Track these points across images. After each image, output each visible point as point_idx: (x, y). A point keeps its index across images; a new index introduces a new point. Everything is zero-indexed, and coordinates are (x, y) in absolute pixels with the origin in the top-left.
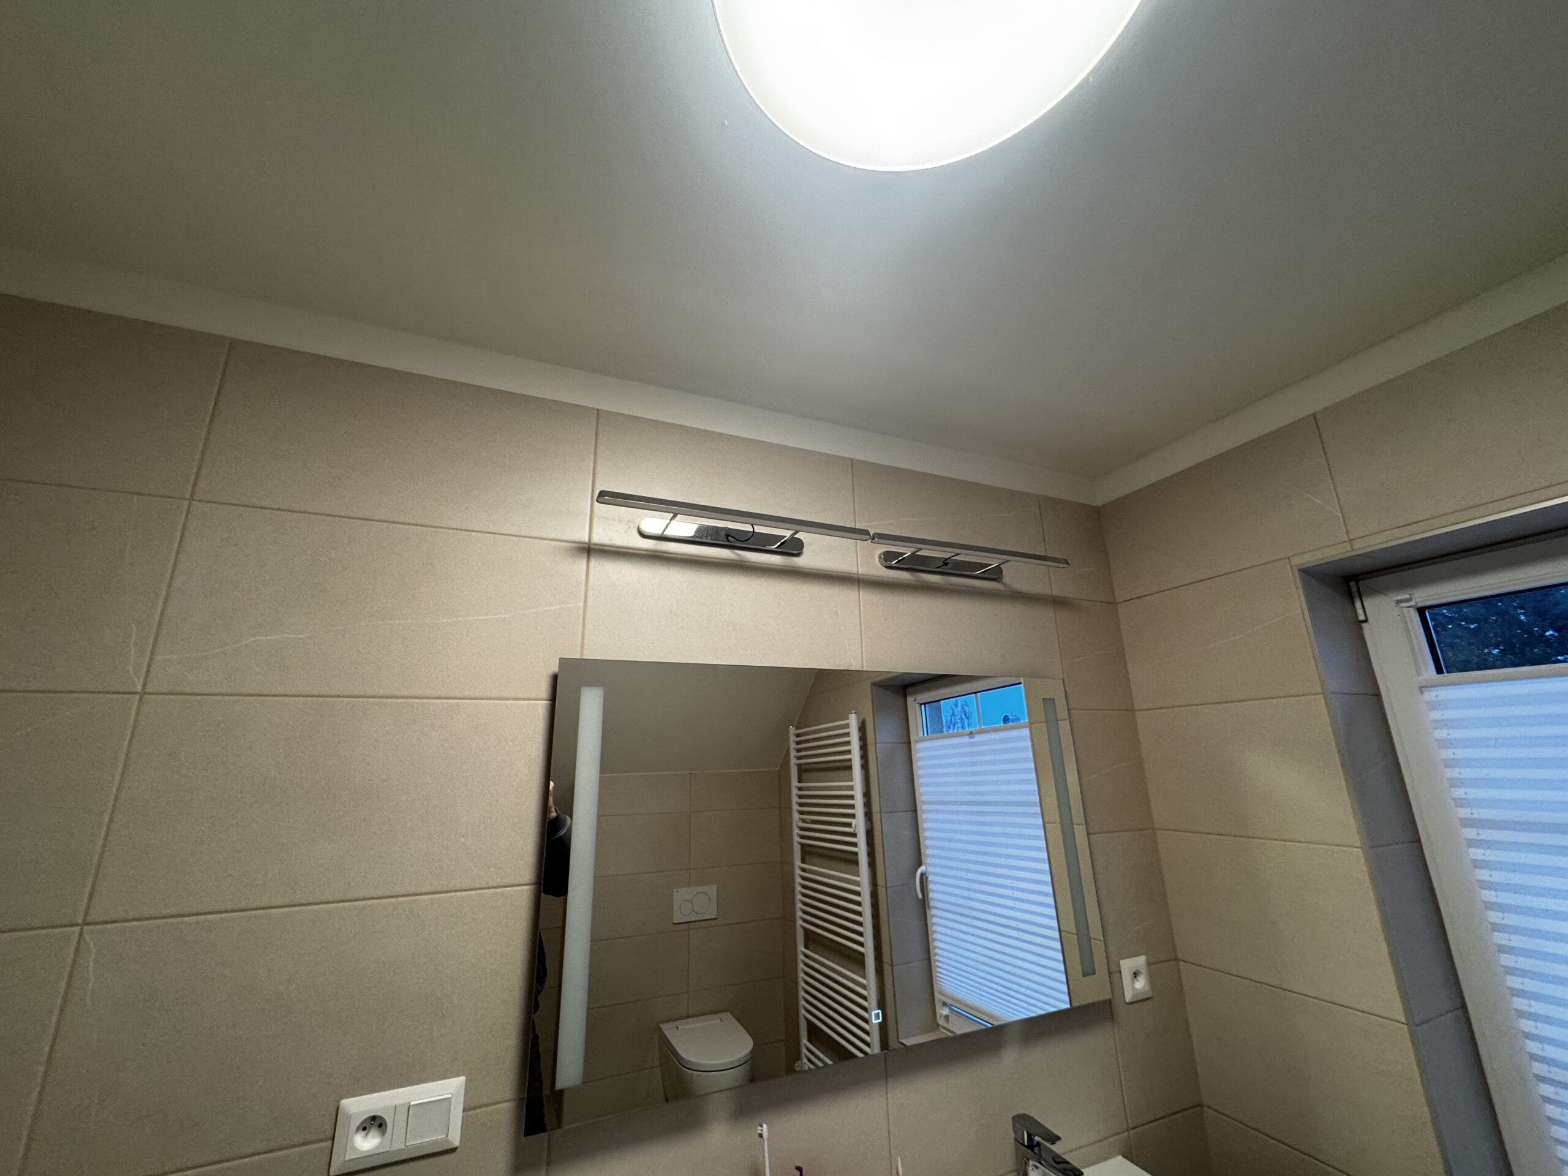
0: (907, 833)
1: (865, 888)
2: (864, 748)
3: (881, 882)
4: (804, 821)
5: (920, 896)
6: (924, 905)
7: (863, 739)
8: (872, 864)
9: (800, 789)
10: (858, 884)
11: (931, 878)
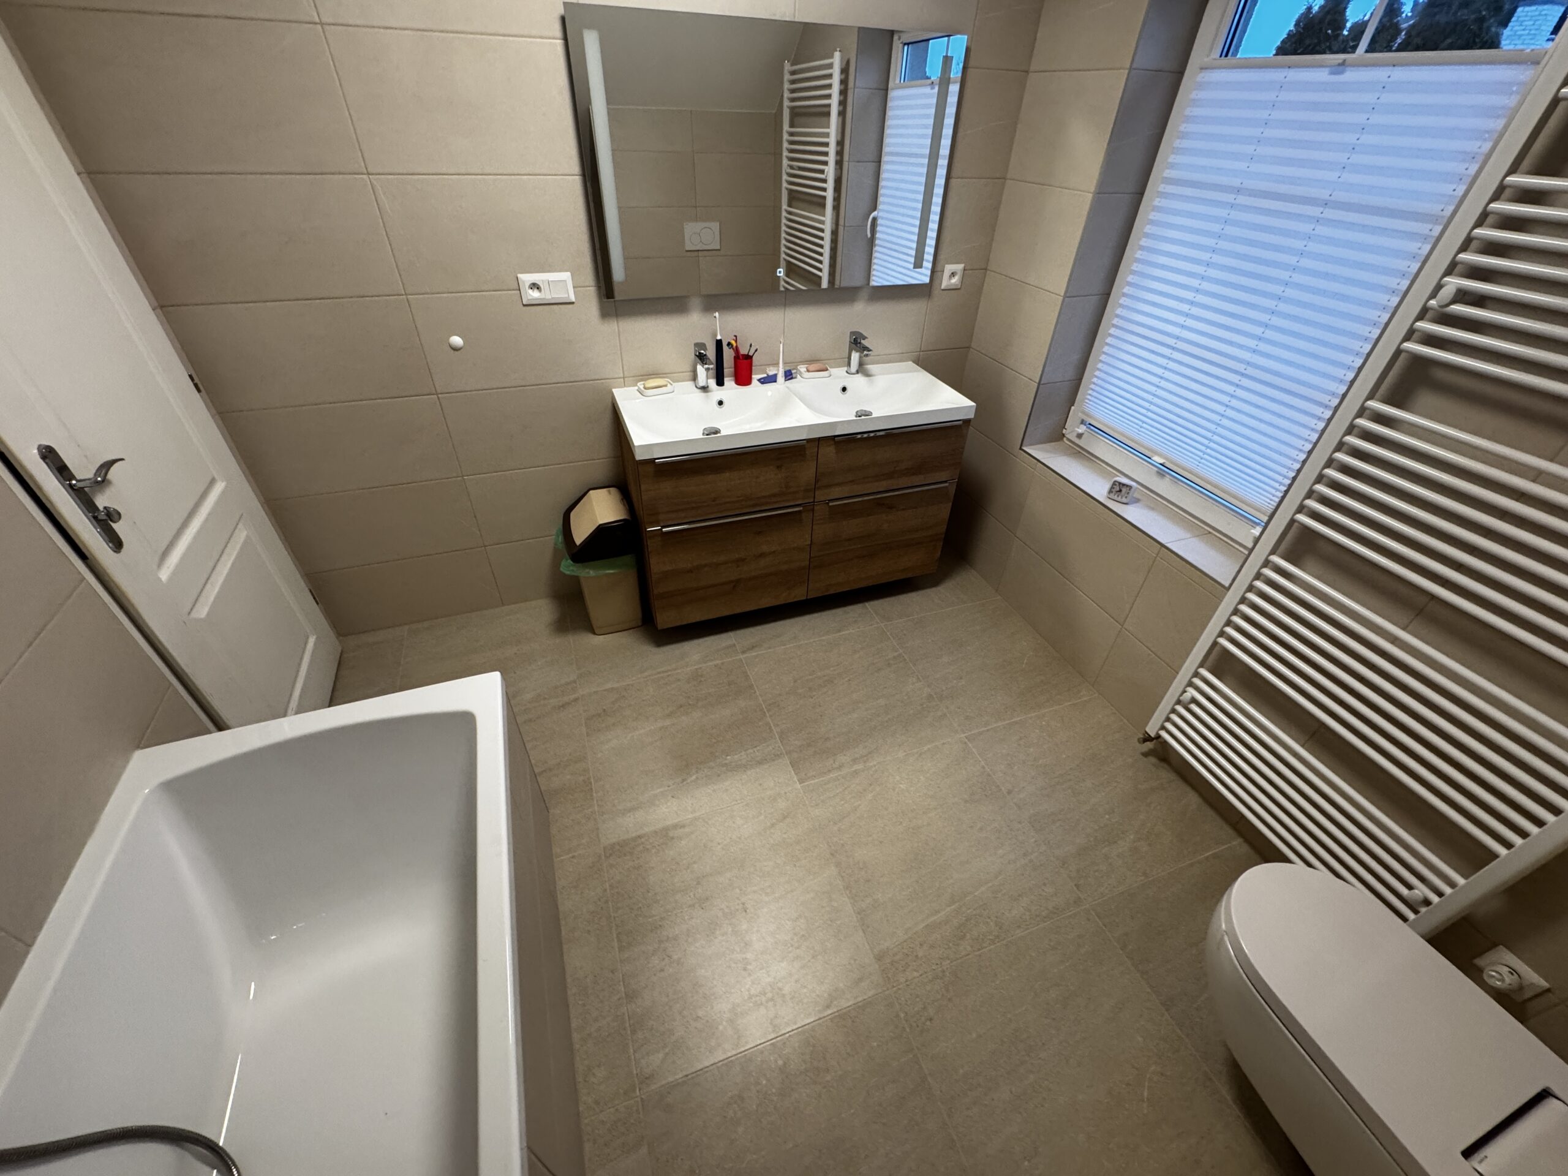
0: (869, 182)
1: (828, 227)
2: (844, 92)
3: (841, 222)
4: (792, 167)
5: (869, 235)
6: (871, 242)
7: (844, 82)
8: (836, 208)
9: (791, 134)
10: (823, 222)
11: (879, 221)
